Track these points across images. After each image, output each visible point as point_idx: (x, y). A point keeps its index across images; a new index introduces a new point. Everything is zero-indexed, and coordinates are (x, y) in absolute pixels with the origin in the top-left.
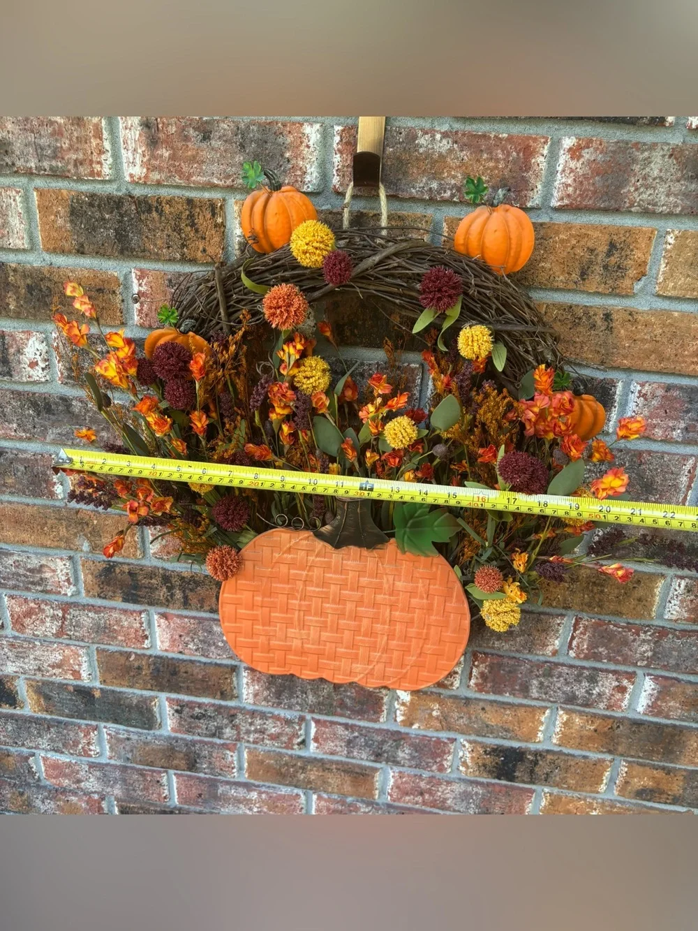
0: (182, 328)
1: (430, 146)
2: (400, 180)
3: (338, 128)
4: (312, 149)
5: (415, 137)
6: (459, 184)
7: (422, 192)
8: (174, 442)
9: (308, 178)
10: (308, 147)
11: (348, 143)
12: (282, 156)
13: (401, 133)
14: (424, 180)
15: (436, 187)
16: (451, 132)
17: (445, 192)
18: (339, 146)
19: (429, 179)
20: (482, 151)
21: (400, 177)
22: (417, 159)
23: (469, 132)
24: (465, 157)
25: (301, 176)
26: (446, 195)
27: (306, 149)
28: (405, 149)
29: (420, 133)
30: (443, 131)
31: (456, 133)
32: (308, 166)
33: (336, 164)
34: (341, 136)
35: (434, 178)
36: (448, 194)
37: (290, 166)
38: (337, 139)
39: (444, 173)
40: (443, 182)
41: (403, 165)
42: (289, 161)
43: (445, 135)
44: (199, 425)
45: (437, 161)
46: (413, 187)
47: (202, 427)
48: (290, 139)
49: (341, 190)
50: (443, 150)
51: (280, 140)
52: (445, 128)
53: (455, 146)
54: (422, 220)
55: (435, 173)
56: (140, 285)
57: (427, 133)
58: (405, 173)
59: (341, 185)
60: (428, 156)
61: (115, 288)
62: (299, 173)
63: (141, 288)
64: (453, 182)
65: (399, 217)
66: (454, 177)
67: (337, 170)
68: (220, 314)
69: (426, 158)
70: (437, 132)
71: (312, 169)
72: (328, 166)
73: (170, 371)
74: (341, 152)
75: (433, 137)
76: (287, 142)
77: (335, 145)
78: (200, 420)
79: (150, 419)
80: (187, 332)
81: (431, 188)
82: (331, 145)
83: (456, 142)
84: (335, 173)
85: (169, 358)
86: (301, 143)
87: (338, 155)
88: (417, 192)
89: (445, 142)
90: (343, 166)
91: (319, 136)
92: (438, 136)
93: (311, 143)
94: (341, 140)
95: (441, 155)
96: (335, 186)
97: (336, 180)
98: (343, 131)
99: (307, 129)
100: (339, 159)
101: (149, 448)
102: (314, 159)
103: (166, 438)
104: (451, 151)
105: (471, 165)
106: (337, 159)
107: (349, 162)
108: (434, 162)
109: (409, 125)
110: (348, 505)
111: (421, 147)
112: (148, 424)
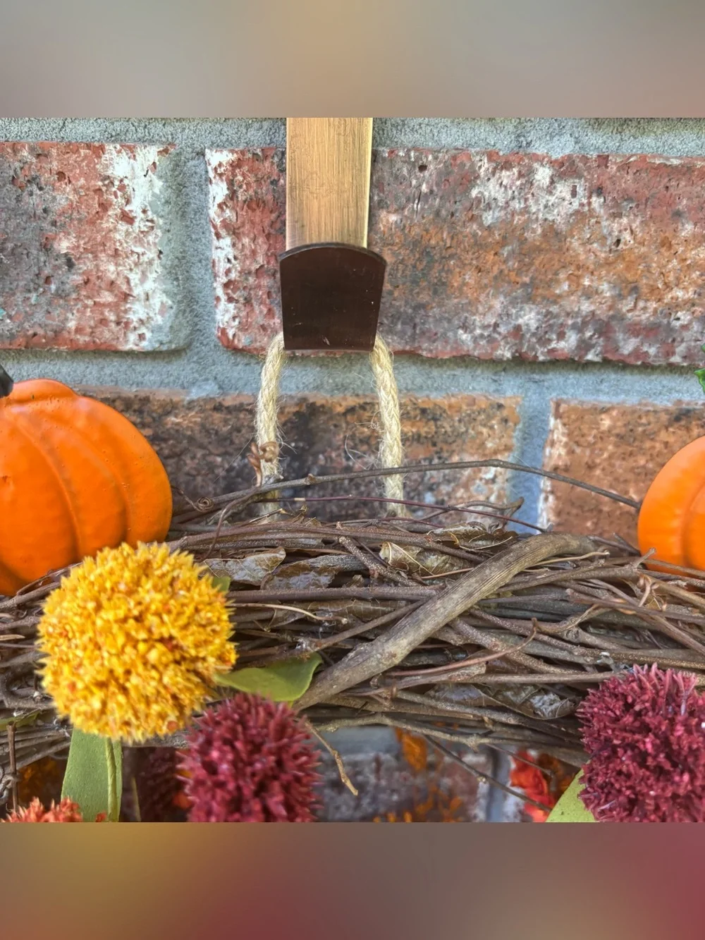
1: (517, 205)
2: (423, 306)
3: (218, 158)
4: (139, 224)
5: (470, 178)
6: (603, 313)
7: (491, 340)
9: (137, 312)
10: (127, 218)
11: (254, 204)
12: (46, 247)
13: (423, 168)
14: (498, 304)
15: (533, 325)
16: (585, 159)
17: (561, 336)
18: (228, 213)
19: (513, 302)
20: (678, 215)
21: (424, 298)
22: (479, 245)
23: (643, 158)
24: (627, 236)
25: (114, 307)
26: (562, 344)
27: (123, 227)
28: (437, 214)
29: (485, 166)
30: (557, 155)
31: (604, 160)
32: (135, 277)
33: (222, 267)
34: (231, 183)
35: (530, 299)
36: (568, 344)
37: (77, 279)
38: (219, 190)
39: (558, 282)
40: (554, 309)
41: (432, 261)
42: (70, 264)
43: (565, 169)
45: (539, 250)
46: (465, 327)
48: (64, 197)
49: (243, 341)
50: (559, 216)
51: (34, 201)
52: (563, 147)
53: (596, 202)
54: (489, 418)
55: (533, 284)
57: (507, 165)
58: (439, 288)
59: (243, 327)
60: (511, 233)
62: (107, 297)
64: (586, 307)
65: (424, 411)
66: (589, 294)
67: (226, 286)
69: (504, 242)
70: (539, 159)
71: (150, 285)
72: (197, 272)
74: (234, 231)
75: (527, 175)
76: (56, 208)
77: (213, 211)
81: (518, 328)
82: (202, 210)
83: (599, 191)
84: (220, 292)
86: (105, 206)
87: (226, 241)
88: (475, 339)
89: (563, 189)
90: (245, 273)
91: (159, 184)
92: (543, 175)
93: (135, 207)
94: (232, 195)
95: (551, 232)
96: (224, 331)
97: (225, 314)
98: (235, 165)
99: (119, 165)
100: (230, 252)
102: (152, 254)
104: (581, 217)
105: (643, 257)
106: (222, 250)
107: (261, 259)
108: (526, 253)
109: (446, 140)
111: (489, 207)
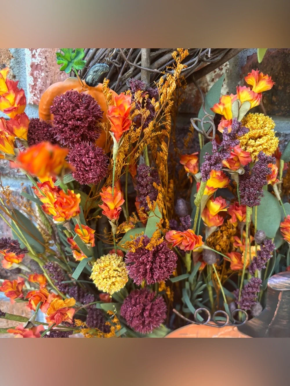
0: (89, 78)
8: (79, 231)
44: (111, 206)
47: (116, 209)
56: (33, 56)
61: (5, 61)
63: (34, 60)
68: (140, 59)
73: (75, 128)
78: (113, 199)
79: (45, 200)
80: (96, 84)
85: (73, 110)
101: (44, 236)
103: (67, 226)
110: (283, 295)
112: (43, 208)
